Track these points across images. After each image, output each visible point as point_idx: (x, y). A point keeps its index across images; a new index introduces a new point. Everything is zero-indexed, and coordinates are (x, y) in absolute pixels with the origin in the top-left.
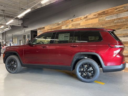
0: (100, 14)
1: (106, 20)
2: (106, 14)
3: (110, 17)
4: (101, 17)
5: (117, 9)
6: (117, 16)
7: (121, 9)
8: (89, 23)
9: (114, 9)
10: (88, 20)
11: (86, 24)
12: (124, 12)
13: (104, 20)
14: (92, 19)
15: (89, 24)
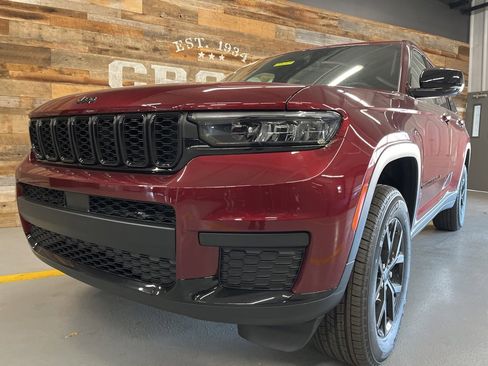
0: (280, 11)
1: (298, 40)
2: (297, 19)
3: (307, 34)
4: (284, 24)
5: (323, 18)
6: (324, 41)
7: (332, 22)
8: (241, 31)
9: (316, 13)
10: (235, 14)
11: (227, 29)
12: (339, 35)
13: (291, 38)
14: (252, 16)
15: (242, 34)
